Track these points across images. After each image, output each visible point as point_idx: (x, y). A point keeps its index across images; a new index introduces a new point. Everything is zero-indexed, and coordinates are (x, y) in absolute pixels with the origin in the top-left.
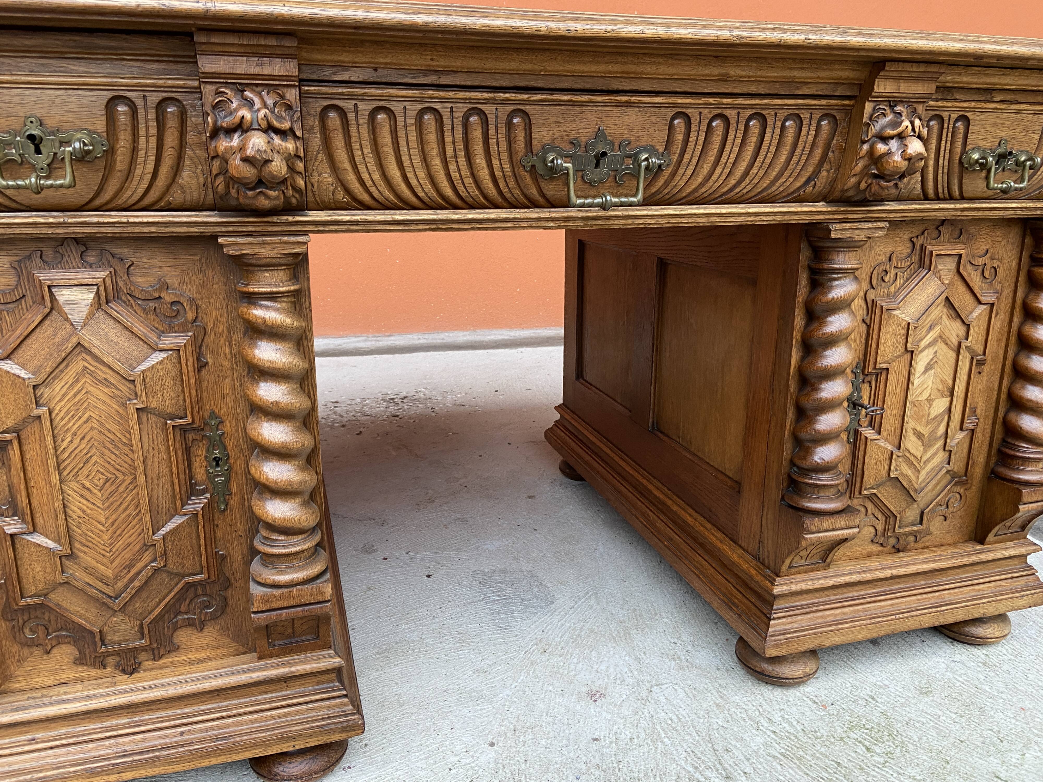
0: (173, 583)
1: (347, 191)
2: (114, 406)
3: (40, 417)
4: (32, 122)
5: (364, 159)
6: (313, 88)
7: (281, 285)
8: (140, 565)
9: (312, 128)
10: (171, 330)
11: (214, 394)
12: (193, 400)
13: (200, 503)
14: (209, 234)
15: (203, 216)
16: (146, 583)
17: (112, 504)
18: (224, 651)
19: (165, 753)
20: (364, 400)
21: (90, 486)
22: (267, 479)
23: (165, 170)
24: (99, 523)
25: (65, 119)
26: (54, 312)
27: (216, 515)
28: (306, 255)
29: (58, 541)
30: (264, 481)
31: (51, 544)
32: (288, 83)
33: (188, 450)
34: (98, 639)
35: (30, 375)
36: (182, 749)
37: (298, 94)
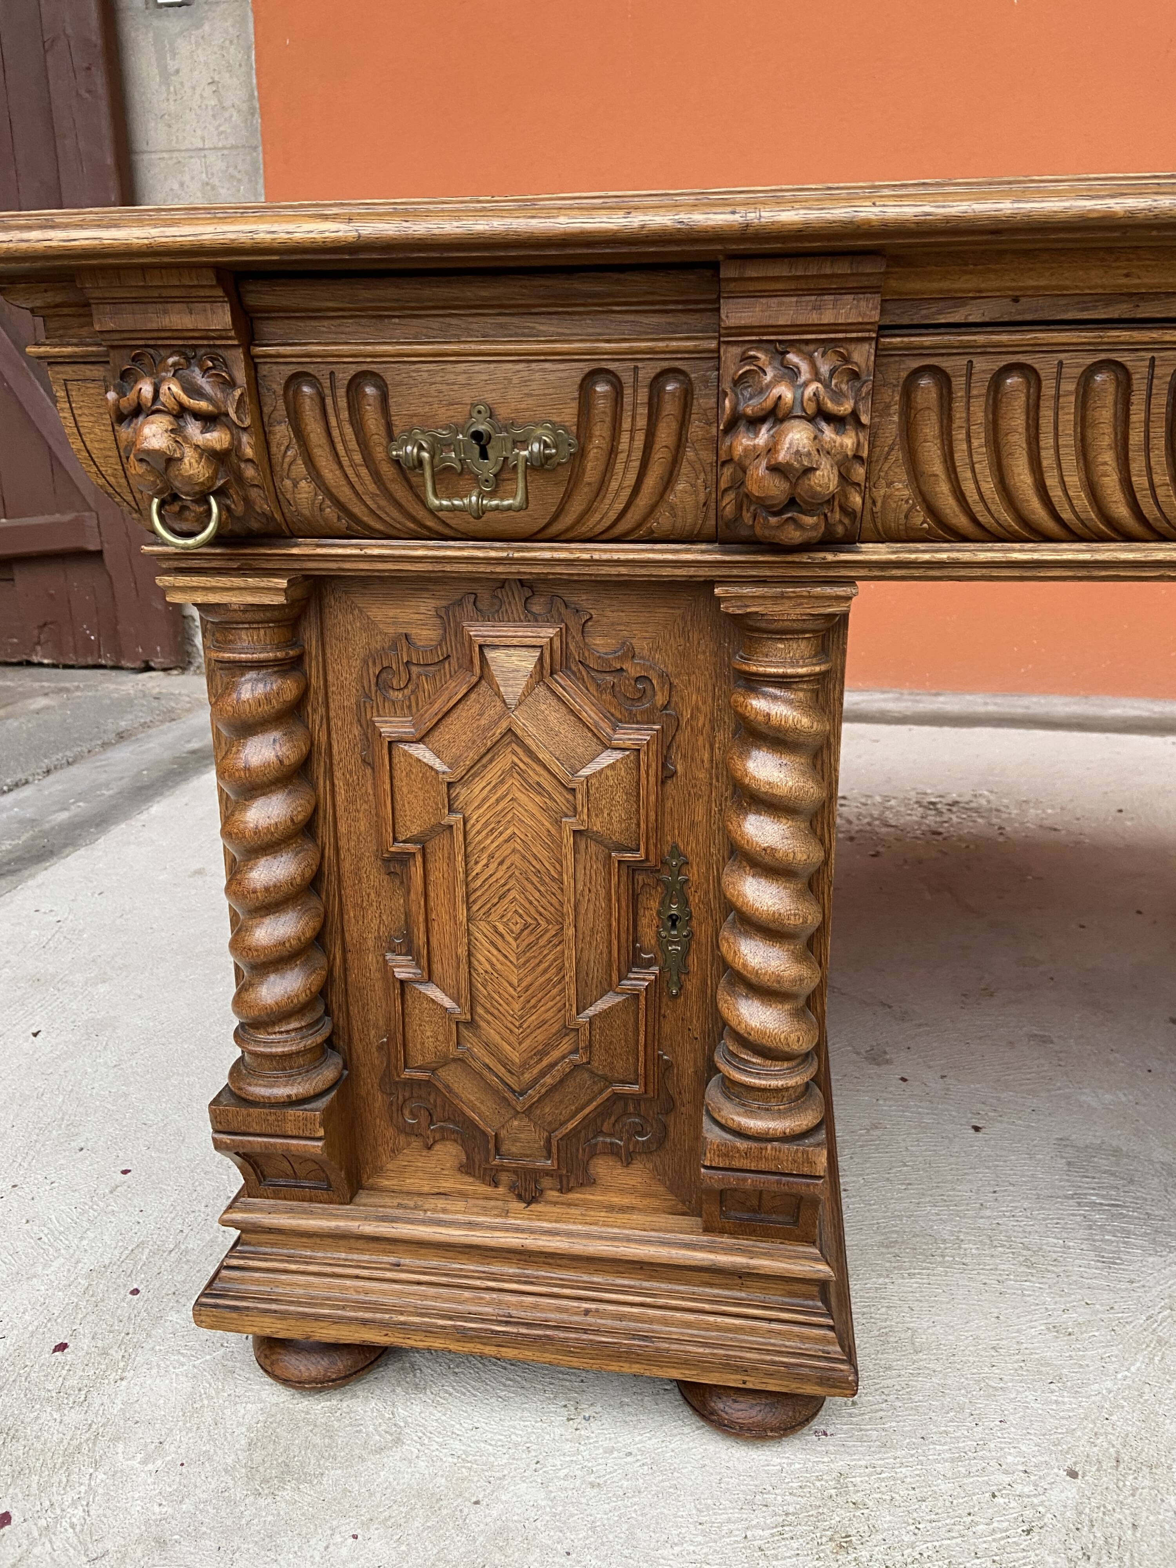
0: (596, 1088)
1: (932, 511)
2: (546, 823)
3: (451, 826)
4: (479, 412)
5: (971, 456)
6: (899, 339)
7: (801, 663)
8: (556, 1054)
9: (888, 406)
10: (632, 719)
11: (680, 820)
12: (650, 825)
13: (644, 980)
14: (702, 579)
15: (697, 551)
16: (562, 1081)
17: (528, 961)
18: (655, 1203)
19: (562, 1335)
20: (887, 799)
21: (503, 932)
22: (745, 965)
23: (651, 481)
24: (511, 985)
25: (522, 406)
26: (483, 682)
27: (664, 1000)
28: (845, 617)
29: (457, 1000)
30: (739, 967)
31: (448, 1003)
32: (860, 335)
33: (635, 900)
34: (491, 1146)
35: (444, 768)
36: (585, 1337)
37: (873, 351)
